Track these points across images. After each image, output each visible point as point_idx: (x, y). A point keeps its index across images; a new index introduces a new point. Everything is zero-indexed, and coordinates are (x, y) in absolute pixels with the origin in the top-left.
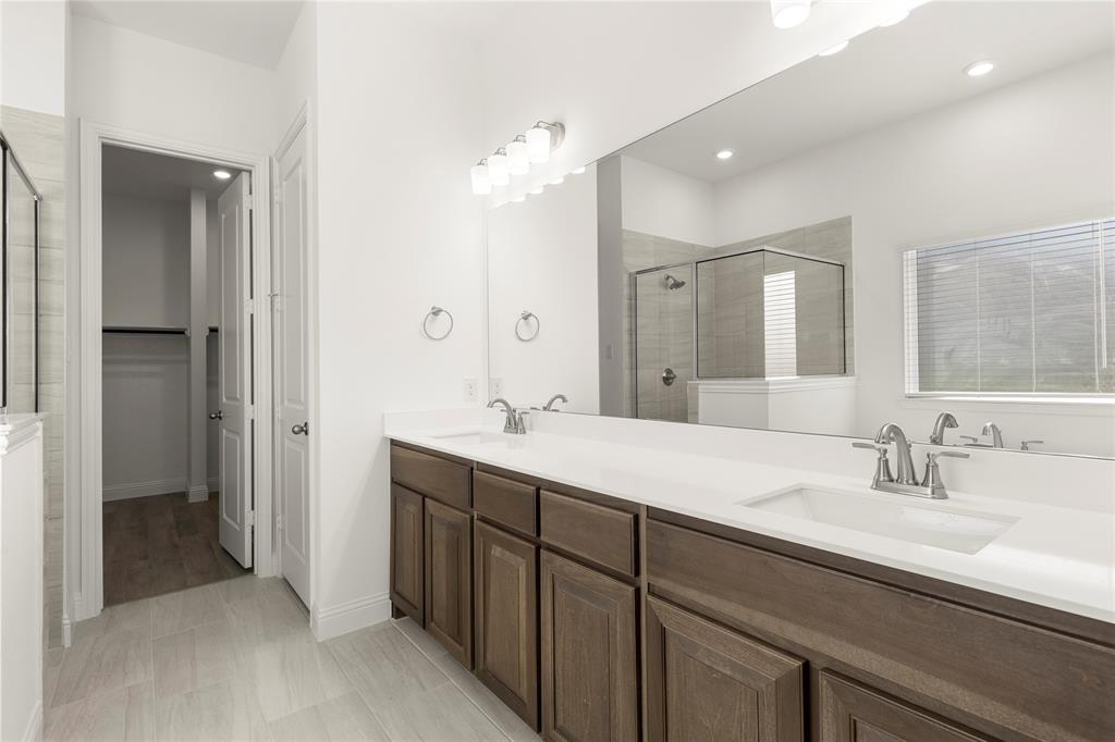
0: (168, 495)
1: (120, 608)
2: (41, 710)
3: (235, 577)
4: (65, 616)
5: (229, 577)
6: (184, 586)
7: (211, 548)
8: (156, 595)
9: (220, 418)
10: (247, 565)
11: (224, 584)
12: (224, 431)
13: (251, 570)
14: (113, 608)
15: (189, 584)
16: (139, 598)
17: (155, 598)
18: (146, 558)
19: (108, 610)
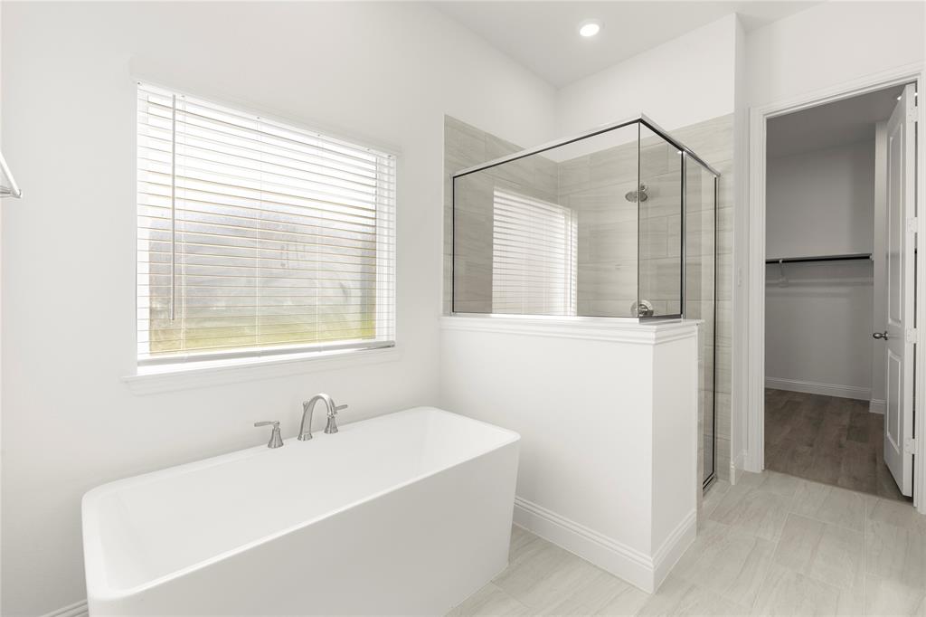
0: (853, 400)
1: (776, 476)
2: (695, 515)
3: (888, 498)
4: (732, 463)
5: (883, 495)
6: (834, 482)
7: (875, 460)
8: (807, 478)
9: (886, 339)
10: (906, 491)
11: (874, 499)
12: (889, 352)
13: (910, 500)
14: (771, 472)
15: (839, 482)
16: (792, 475)
17: (804, 481)
18: (811, 445)
19: (767, 471)
